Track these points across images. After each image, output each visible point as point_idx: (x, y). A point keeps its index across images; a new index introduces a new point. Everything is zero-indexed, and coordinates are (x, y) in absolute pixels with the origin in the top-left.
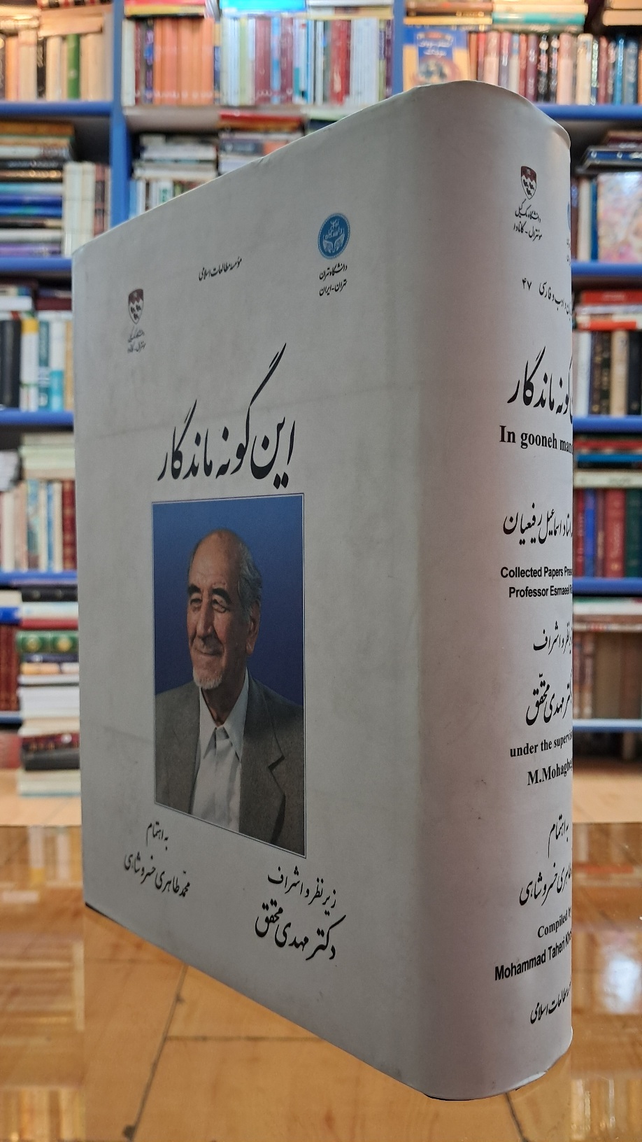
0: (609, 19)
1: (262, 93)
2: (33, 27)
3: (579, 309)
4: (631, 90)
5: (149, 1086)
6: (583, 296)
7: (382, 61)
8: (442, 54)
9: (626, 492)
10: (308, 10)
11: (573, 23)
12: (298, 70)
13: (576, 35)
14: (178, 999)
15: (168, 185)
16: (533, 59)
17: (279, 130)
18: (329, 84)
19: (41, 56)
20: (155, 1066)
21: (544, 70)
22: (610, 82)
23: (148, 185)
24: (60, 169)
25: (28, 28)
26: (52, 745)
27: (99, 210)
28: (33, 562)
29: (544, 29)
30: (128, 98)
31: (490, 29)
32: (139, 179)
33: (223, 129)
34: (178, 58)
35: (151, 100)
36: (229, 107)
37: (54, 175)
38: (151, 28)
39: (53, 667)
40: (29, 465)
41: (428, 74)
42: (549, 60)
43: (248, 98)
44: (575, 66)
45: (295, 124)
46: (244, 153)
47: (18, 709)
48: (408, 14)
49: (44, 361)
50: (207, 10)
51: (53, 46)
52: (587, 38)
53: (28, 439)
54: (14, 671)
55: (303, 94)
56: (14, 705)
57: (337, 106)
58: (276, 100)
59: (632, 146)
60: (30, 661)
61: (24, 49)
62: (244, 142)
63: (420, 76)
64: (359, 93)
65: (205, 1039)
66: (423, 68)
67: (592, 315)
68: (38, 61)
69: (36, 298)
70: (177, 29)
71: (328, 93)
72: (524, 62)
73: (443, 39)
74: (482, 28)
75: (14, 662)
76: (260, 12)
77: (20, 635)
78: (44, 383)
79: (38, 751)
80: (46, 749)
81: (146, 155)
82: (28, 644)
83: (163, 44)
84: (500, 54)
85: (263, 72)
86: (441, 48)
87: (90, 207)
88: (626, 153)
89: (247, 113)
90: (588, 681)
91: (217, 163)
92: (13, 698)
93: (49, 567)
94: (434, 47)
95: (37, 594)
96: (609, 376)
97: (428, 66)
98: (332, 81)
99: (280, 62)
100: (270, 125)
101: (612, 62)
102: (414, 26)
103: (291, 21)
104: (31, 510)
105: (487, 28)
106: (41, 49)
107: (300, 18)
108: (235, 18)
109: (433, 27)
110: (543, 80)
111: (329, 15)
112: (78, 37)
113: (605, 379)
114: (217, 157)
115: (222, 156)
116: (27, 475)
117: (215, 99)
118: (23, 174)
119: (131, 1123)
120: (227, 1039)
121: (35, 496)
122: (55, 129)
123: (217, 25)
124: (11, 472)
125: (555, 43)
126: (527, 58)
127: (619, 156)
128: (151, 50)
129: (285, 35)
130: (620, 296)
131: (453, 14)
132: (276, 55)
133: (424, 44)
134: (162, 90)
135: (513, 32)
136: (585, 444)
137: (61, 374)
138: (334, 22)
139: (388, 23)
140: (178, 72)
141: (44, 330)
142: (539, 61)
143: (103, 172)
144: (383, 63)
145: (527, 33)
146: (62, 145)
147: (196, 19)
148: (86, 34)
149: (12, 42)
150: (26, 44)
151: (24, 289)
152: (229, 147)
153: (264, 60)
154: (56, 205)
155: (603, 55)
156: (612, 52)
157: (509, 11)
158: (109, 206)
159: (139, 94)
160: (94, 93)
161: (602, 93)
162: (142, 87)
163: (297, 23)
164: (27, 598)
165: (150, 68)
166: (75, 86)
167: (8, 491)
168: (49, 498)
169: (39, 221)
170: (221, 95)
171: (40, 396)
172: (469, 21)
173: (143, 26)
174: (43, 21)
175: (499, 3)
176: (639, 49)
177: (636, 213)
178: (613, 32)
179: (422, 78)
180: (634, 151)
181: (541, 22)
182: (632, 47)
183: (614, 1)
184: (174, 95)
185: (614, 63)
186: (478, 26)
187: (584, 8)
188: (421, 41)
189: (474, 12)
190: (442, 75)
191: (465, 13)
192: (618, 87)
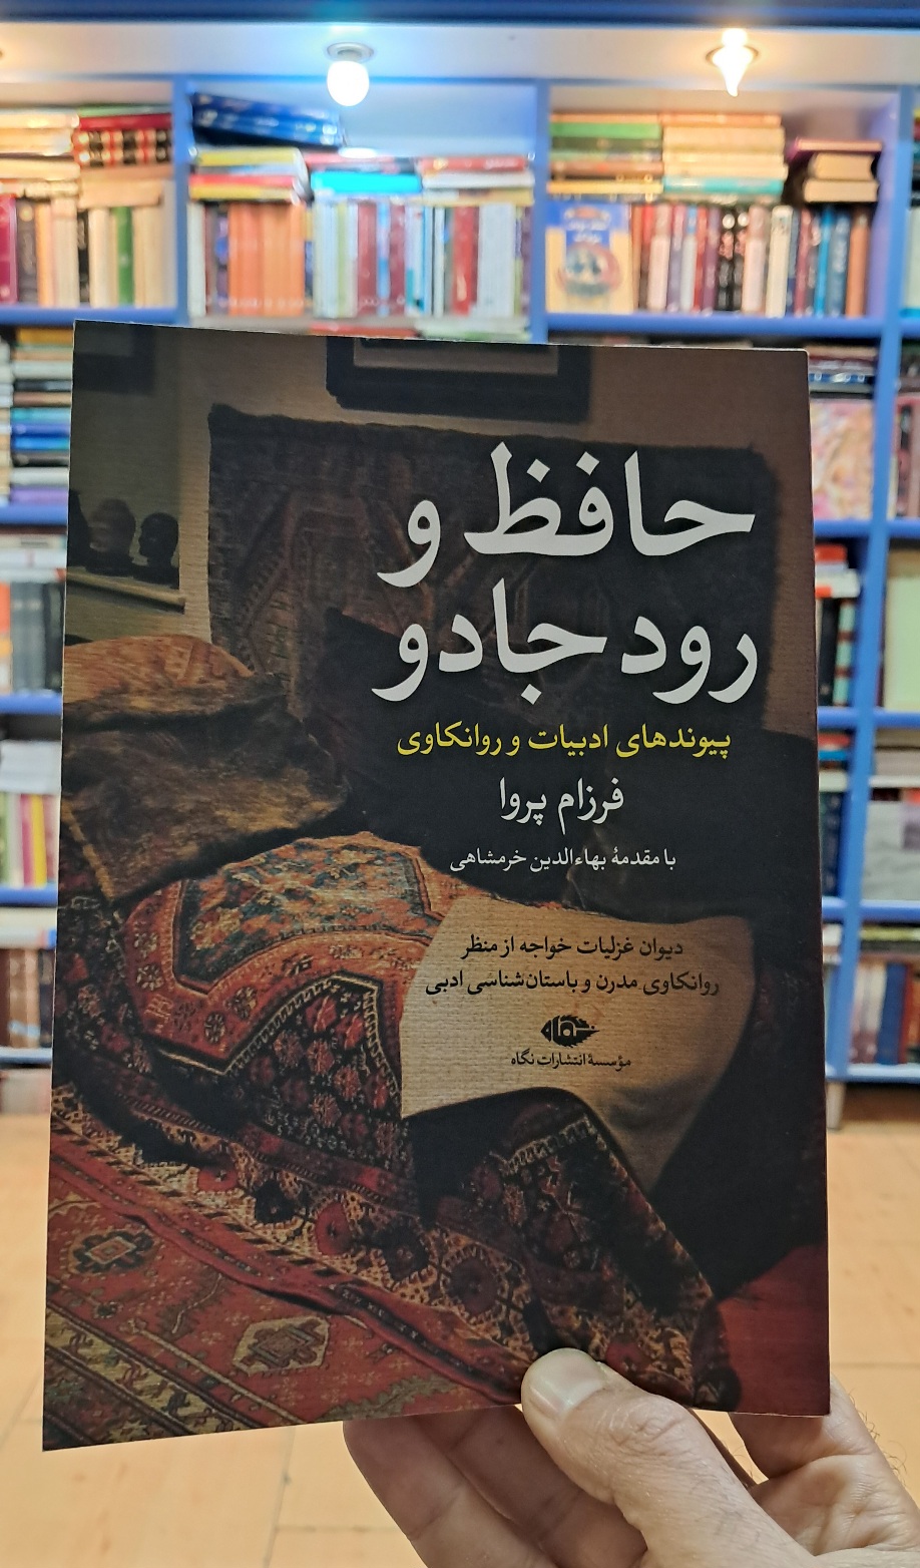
0: (813, 192)
1: (366, 301)
2: (71, 193)
4: (837, 284)
7: (518, 261)
8: (597, 239)
10: (424, 193)
11: (767, 192)
12: (411, 272)
13: (770, 208)
14: (286, 1479)
16: (713, 240)
18: (451, 290)
19: (83, 234)
21: (728, 255)
22: (812, 271)
25: (64, 195)
29: (730, 200)
30: (196, 306)
31: (661, 200)
34: (259, 255)
35: (226, 308)
36: (324, 319)
38: (224, 215)
41: (578, 268)
42: (735, 240)
43: (348, 305)
44: (768, 251)
48: (553, 177)
50: (293, 196)
51: (96, 220)
52: (784, 213)
55: (419, 303)
57: (461, 317)
58: (384, 310)
59: (833, 366)
61: (59, 224)
63: (567, 271)
64: (489, 302)
66: (572, 261)
68: (78, 240)
70: (257, 217)
71: (450, 302)
72: (703, 244)
73: (599, 218)
74: (649, 199)
76: (363, 198)
83: (240, 237)
84: (671, 234)
85: (367, 275)
86: (594, 232)
88: (826, 376)
89: (348, 326)
94: (586, 231)
97: (578, 257)
98: (455, 287)
99: (389, 262)
101: (815, 244)
102: (562, 195)
103: (402, 209)
105: (656, 198)
106: (82, 224)
107: (413, 204)
108: (332, 204)
109: (588, 199)
110: (726, 268)
111: (452, 200)
112: (129, 211)
117: (306, 309)
118: (65, 399)
120: (331, 1530)
123: (308, 214)
125: (743, 220)
126: (707, 239)
127: (818, 378)
128: (225, 243)
129: (396, 227)
131: (610, 177)
132: (383, 252)
133: (574, 226)
134: (239, 296)
135: (688, 204)
138: (457, 208)
139: (527, 210)
140: (259, 272)
142: (721, 243)
144: (520, 263)
145: (706, 206)
147: (282, 205)
148: (139, 207)
149: (43, 211)
150: (63, 217)
153: (368, 259)
155: (805, 236)
156: (816, 232)
157: (685, 175)
159: (210, 300)
160: (152, 295)
161: (801, 286)
162: (214, 292)
163: (411, 211)
165: (223, 268)
170: (315, 303)
172: (632, 188)
173: (213, 211)
174: (85, 186)
175: (672, 163)
176: (852, 226)
177: (835, 454)
178: (817, 208)
179: (570, 275)
180: (838, 372)
181: (726, 192)
182: (842, 226)
183: (821, 166)
184: (254, 304)
185: (818, 246)
186: (644, 195)
187: (782, 172)
188: (570, 221)
189: (639, 176)
190: (596, 270)
191: (629, 176)
192: (822, 277)
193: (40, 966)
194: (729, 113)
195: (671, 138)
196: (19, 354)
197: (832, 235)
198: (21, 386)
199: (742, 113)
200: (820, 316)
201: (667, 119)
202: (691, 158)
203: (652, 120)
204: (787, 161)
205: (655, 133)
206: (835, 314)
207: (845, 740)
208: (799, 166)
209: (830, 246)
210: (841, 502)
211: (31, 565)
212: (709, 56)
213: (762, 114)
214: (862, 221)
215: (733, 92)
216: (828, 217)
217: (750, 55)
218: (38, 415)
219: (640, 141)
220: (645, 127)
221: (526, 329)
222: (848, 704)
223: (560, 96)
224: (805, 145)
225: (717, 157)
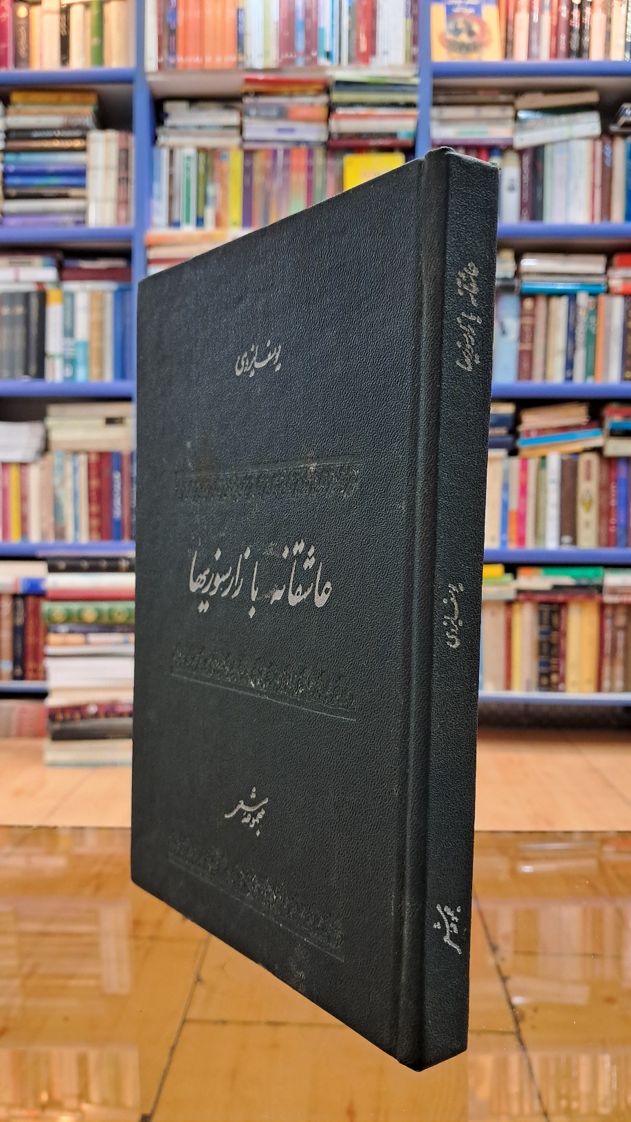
1: (287, 55)
3: (611, 272)
5: (166, 1072)
6: (616, 259)
7: (408, 19)
8: (471, 11)
12: (323, 30)
14: (199, 980)
15: (191, 152)
16: (564, 15)
17: (303, 93)
18: (353, 44)
19: (65, 24)
20: (173, 1049)
21: (576, 25)
23: (172, 152)
24: (84, 138)
26: (78, 716)
27: (123, 178)
28: (60, 534)
30: (151, 63)
32: (163, 146)
33: (247, 94)
34: (202, 21)
35: (175, 65)
36: (253, 70)
37: (78, 144)
39: (78, 638)
40: (55, 436)
41: (457, 32)
42: (582, 15)
43: (273, 60)
44: (609, 20)
45: (320, 87)
46: (268, 118)
47: (45, 678)
49: (69, 332)
51: (77, 14)
53: (53, 410)
54: (41, 642)
55: (328, 55)
56: (41, 675)
57: (362, 66)
58: (300, 62)
60: (56, 632)
61: (47, 17)
62: (268, 106)
63: (448, 34)
64: (386, 53)
65: (224, 1022)
66: (451, 26)
67: (625, 279)
68: (61, 29)
69: (61, 268)
71: (354, 54)
72: (555, 18)
75: (42, 633)
77: (46, 606)
78: (69, 354)
79: (64, 721)
80: (72, 719)
81: (168, 122)
82: (54, 615)
83: (186, 8)
84: (530, 10)
85: (287, 34)
86: (469, 6)
87: (113, 176)
89: (271, 77)
90: (620, 654)
91: (241, 128)
92: (40, 668)
93: (76, 539)
94: (462, 5)
95: (62, 565)
97: (456, 24)
98: (358, 40)
99: (305, 23)
100: (296, 88)
104: (57, 481)
106: (65, 17)
110: (575, 36)
112: (102, 4)
114: (241, 122)
115: (246, 121)
116: (53, 446)
117: (238, 63)
118: (46, 144)
119: (147, 1111)
120: (246, 1023)
121: (62, 468)
122: (78, 97)
124: (37, 443)
126: (559, 14)
128: (174, 14)
132: (300, 16)
133: (452, 2)
134: (185, 55)
136: (617, 412)
137: (86, 345)
140: (201, 36)
141: (68, 300)
142: (571, 16)
143: (127, 139)
144: (410, 21)
146: (85, 113)
149: (35, 10)
150: (49, 12)
151: (48, 260)
152: (253, 112)
153: (288, 22)
154: (80, 174)
158: (132, 175)
159: (162, 59)
160: (117, 61)
162: (165, 52)
164: (53, 569)
165: (173, 32)
166: (99, 54)
167: (34, 462)
168: (75, 469)
169: (63, 191)
170: (245, 57)
171: (65, 367)
179: (450, 37)
184: (197, 60)
190: (471, 33)
193: (14, 609)
196: (11, 109)
198: (13, 135)
211: (17, 281)
218: (25, 158)
221: (415, 76)
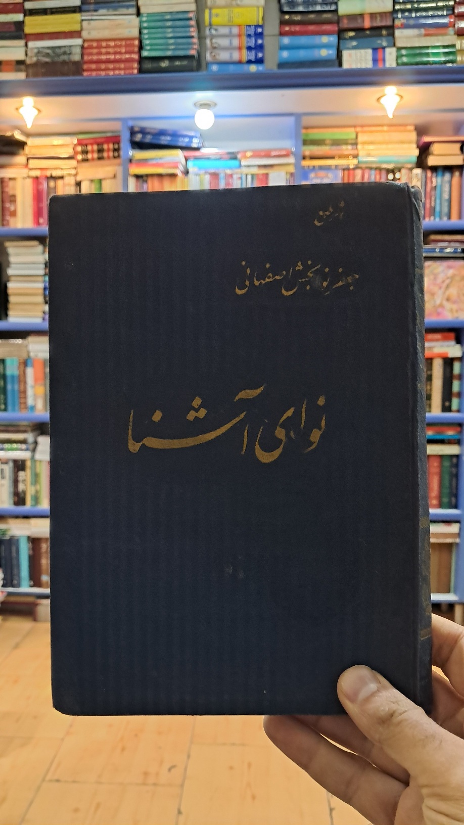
0: (432, 161)
2: (73, 174)
4: (445, 205)
9: (441, 457)
10: (242, 168)
11: (410, 163)
13: (411, 169)
22: (433, 199)
25: (70, 175)
29: (391, 166)
31: (357, 167)
38: (145, 179)
48: (304, 158)
50: (178, 172)
51: (85, 186)
52: (418, 171)
59: (445, 244)
61: (68, 188)
70: (161, 182)
73: (327, 177)
74: (351, 167)
76: (213, 171)
88: (442, 249)
96: (431, 385)
101: (434, 186)
102: (309, 166)
103: (231, 176)
105: (354, 166)
106: (78, 188)
107: (237, 173)
108: (197, 175)
109: (321, 168)
111: (255, 171)
112: (100, 181)
113: (429, 387)
123: (186, 180)
125: (398, 175)
127: (438, 250)
129: (228, 184)
130: (438, 336)
131: (333, 158)
133: (314, 181)
135: (371, 169)
138: (257, 175)
139: (292, 174)
145: (380, 169)
147: (173, 176)
148: (104, 179)
149: (60, 182)
150: (69, 185)
155: (429, 182)
156: (434, 180)
157: (369, 155)
161: (428, 206)
163: (235, 176)
172: (343, 162)
173: (141, 180)
174: (79, 170)
175: (362, 150)
176: (452, 177)
177: (448, 287)
178: (434, 169)
180: (447, 247)
181: (388, 162)
182: (447, 176)
183: (435, 148)
185: (435, 186)
186: (349, 165)
187: (416, 152)
188: (313, 178)
189: (346, 157)
191: (340, 157)
192: (438, 201)
194: (390, 125)
195: (360, 139)
197: (442, 181)
199: (395, 125)
200: (437, 219)
201: (358, 129)
202: (371, 147)
203: (352, 130)
204: (418, 147)
205: (354, 136)
206: (445, 219)
207: (459, 429)
208: (424, 150)
209: (441, 186)
210: (451, 310)
212: (378, 99)
213: (406, 125)
214: (457, 174)
215: (391, 116)
216: (440, 173)
217: (398, 98)
219: (346, 140)
220: (350, 134)
222: (458, 411)
223: (306, 121)
224: (427, 139)
225: (384, 146)
